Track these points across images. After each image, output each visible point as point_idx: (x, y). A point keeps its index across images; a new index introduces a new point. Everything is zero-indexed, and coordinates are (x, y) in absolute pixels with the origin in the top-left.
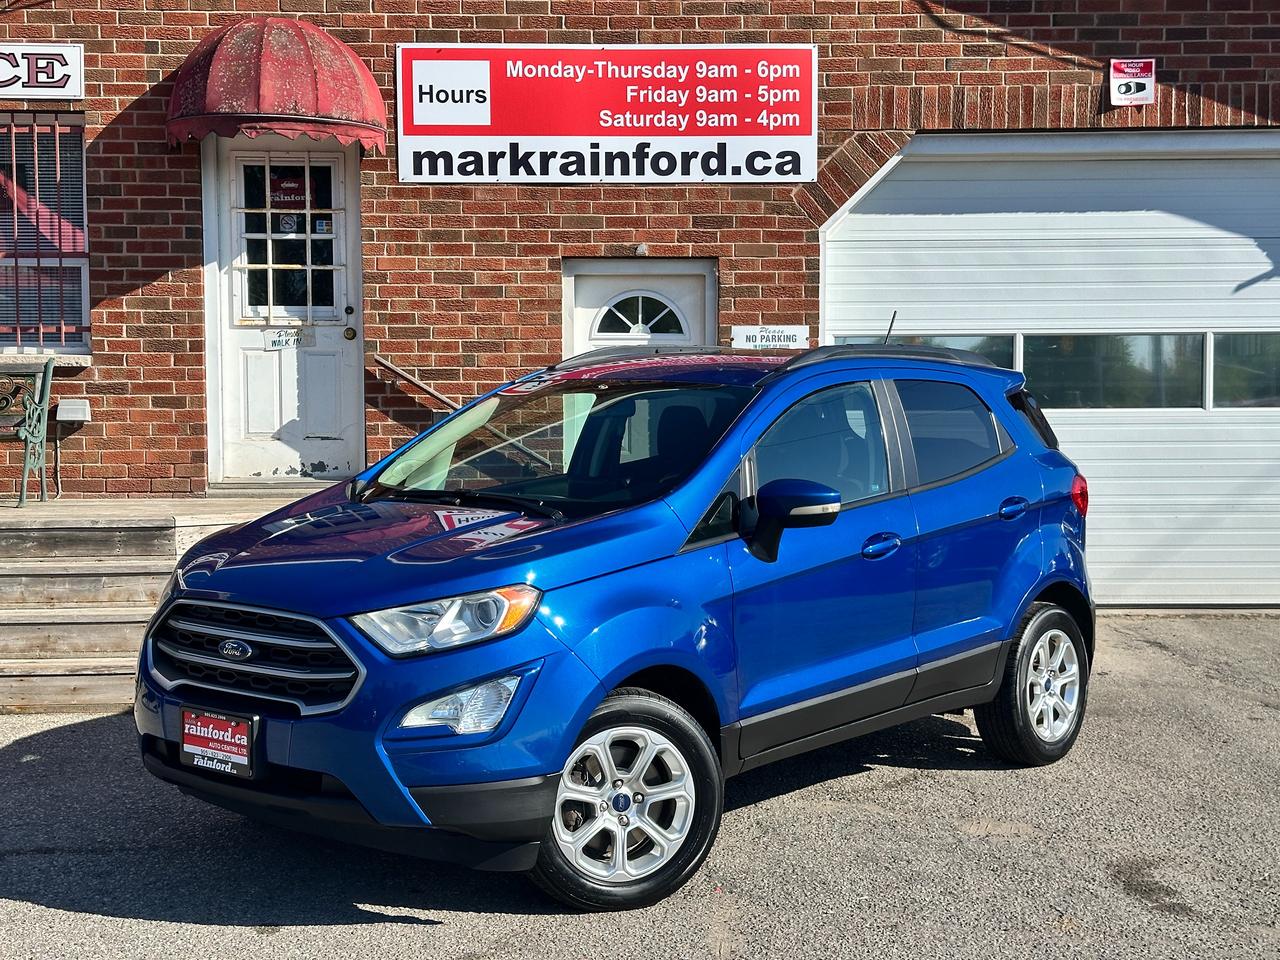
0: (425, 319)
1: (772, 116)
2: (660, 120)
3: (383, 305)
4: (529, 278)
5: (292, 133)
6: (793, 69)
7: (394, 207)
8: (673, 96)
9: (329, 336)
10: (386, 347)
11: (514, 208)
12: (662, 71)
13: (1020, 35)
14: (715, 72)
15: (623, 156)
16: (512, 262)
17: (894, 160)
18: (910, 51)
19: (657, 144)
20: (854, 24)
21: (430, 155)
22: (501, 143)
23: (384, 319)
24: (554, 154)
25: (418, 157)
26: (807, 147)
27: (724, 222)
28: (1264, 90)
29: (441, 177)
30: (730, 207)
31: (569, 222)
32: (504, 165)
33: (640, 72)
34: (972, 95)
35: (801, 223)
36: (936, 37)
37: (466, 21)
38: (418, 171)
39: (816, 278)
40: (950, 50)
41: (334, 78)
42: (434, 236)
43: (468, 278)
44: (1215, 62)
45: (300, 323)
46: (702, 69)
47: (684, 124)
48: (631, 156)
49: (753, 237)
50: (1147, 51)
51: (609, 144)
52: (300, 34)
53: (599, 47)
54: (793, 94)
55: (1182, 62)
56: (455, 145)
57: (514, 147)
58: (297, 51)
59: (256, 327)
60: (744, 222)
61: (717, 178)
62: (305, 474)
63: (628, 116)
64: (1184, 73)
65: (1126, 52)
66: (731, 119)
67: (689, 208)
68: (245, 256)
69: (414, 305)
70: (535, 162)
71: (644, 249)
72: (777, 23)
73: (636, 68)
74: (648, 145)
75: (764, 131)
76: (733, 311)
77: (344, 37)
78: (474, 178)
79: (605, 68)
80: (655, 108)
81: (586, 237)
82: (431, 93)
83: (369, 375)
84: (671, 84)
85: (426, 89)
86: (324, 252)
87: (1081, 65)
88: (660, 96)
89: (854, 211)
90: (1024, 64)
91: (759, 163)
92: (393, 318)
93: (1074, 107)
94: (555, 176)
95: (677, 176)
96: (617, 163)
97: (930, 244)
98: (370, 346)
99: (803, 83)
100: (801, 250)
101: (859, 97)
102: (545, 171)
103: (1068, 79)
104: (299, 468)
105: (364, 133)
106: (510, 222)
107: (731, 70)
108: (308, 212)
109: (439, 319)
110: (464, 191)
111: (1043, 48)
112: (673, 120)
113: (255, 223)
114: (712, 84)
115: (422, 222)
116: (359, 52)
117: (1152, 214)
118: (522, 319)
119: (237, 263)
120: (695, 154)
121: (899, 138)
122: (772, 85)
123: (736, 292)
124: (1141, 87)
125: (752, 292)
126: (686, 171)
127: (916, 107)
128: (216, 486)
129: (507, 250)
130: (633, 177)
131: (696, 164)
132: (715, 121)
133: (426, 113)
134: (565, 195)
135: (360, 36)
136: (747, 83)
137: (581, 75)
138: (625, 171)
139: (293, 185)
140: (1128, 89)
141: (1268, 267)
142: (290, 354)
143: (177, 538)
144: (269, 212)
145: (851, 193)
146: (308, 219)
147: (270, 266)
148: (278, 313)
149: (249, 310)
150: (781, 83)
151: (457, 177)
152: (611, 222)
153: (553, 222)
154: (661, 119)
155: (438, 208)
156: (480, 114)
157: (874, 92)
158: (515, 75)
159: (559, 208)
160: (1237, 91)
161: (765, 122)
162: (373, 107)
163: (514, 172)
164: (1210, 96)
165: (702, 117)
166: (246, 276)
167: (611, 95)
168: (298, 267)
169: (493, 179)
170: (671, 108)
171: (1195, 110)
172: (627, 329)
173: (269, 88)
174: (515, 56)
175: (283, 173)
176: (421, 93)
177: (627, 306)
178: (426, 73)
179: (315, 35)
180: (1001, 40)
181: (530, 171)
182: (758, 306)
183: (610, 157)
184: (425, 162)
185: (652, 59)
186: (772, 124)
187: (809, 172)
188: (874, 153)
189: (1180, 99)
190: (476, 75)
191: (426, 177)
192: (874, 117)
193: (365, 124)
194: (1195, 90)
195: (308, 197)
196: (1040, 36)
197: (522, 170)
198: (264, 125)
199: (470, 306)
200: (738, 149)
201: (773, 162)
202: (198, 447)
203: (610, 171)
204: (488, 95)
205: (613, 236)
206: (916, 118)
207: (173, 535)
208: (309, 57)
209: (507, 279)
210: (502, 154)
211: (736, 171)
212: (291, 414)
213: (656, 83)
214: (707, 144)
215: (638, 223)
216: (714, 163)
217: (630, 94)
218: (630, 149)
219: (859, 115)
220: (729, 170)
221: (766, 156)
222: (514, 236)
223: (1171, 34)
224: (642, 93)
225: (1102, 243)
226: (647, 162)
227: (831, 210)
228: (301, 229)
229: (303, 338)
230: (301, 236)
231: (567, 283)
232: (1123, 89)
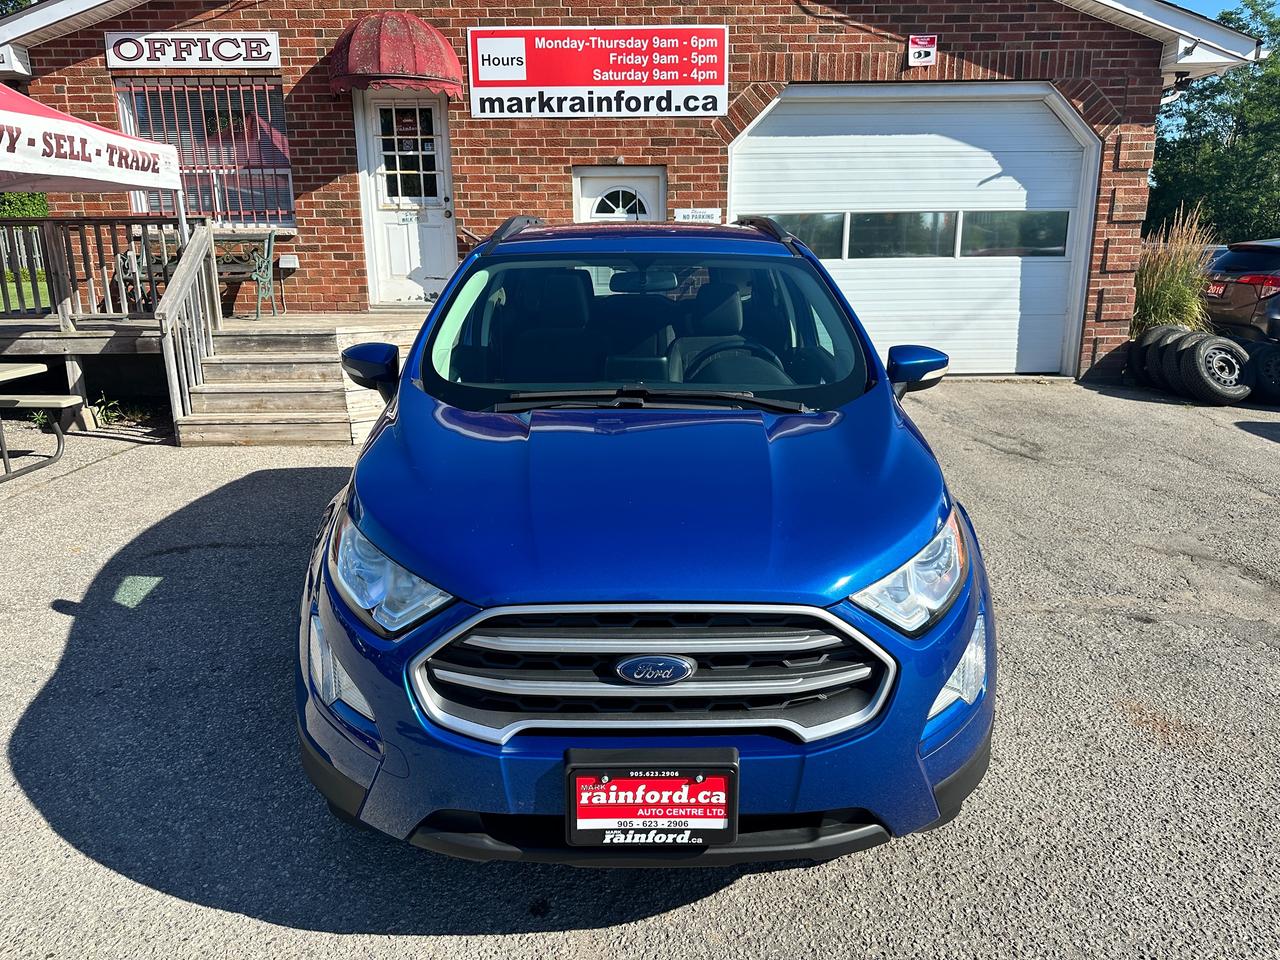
0: (491, 205)
1: (700, 73)
2: (630, 76)
3: (466, 196)
4: (553, 179)
5: (401, 87)
6: (714, 42)
7: (470, 134)
8: (639, 60)
9: (436, 216)
10: (469, 222)
11: (542, 133)
12: (632, 43)
13: (854, 19)
14: (665, 44)
15: (608, 99)
16: (542, 168)
17: (776, 101)
18: (786, 30)
19: (630, 91)
20: (751, 12)
21: (489, 99)
22: (532, 92)
23: (466, 205)
24: (565, 99)
25: (483, 101)
26: (721, 92)
27: (670, 142)
28: (1003, 56)
29: (497, 114)
30: (674, 132)
31: (576, 142)
32: (535, 105)
33: (618, 43)
34: (824, 59)
35: (717, 143)
36: (802, 20)
37: (510, 12)
38: (483, 110)
39: (725, 178)
40: (811, 29)
41: (427, 50)
42: (494, 152)
43: (516, 179)
44: (974, 37)
45: (418, 208)
46: (657, 42)
47: (645, 78)
48: (613, 99)
49: (688, 151)
50: (932, 30)
51: (600, 92)
52: (405, 22)
53: (592, 28)
54: (713, 58)
55: (954, 38)
56: (506, 93)
57: (541, 94)
58: (403, 32)
59: (392, 210)
60: (682, 142)
61: (666, 113)
62: (426, 300)
63: (611, 73)
64: (955, 45)
65: (919, 31)
66: (675, 74)
67: (649, 133)
68: (383, 166)
69: (484, 196)
70: (554, 104)
71: (621, 160)
72: (703, 11)
73: (616, 42)
74: (623, 92)
75: (694, 82)
76: (675, 200)
77: (435, 24)
78: (517, 115)
79: (596, 42)
80: (628, 68)
81: (586, 152)
82: (489, 59)
83: (460, 240)
84: (637, 52)
85: (486, 57)
86: (430, 162)
87: (891, 39)
88: (631, 60)
89: (750, 134)
90: (856, 39)
91: (692, 103)
92: (472, 205)
93: (886, 68)
94: (566, 113)
95: (641, 112)
96: (605, 103)
97: (796, 155)
98: (459, 222)
99: (719, 51)
100: (718, 160)
101: (754, 59)
102: (560, 109)
103: (883, 48)
104: (423, 296)
105: (447, 86)
106: (540, 143)
107: (674, 42)
108: (419, 137)
109: (499, 205)
110: (511, 123)
111: (868, 28)
112: (639, 76)
113: (388, 145)
114: (662, 51)
115: (487, 143)
116: (445, 33)
117: (933, 136)
118: (549, 205)
119: (379, 171)
120: (652, 98)
121: (778, 87)
122: (700, 53)
123: (678, 187)
124: (928, 54)
125: (687, 187)
126: (647, 109)
127: (789, 67)
128: (374, 307)
129: (538, 161)
130: (614, 113)
131: (653, 104)
132: (665, 76)
133: (487, 73)
134: (573, 125)
135: (444, 23)
136: (685, 51)
137: (581, 46)
138: (609, 109)
139: (410, 120)
140: (920, 55)
141: (999, 170)
142: (414, 226)
143: (338, 341)
144: (396, 138)
145: (748, 123)
146: (420, 141)
147: (398, 172)
148: (405, 201)
149: (388, 199)
150: (706, 51)
151: (507, 114)
152: (601, 143)
153: (566, 143)
154: (632, 75)
155: (496, 134)
156: (520, 73)
157: (763, 57)
158: (540, 47)
159: (569, 133)
160: (987, 56)
161: (695, 76)
162: (453, 69)
163: (542, 110)
164: (970, 60)
165: (657, 74)
166: (385, 178)
167: (600, 59)
168: (415, 172)
169: (529, 115)
170: (638, 68)
171: (960, 69)
172: (613, 211)
173: (385, 57)
174: (540, 34)
175: (402, 113)
176: (483, 60)
177: (613, 197)
178: (486, 46)
179: (415, 22)
180: (843, 23)
181: (551, 110)
182: (690, 196)
183: (600, 100)
184: (487, 104)
185: (626, 35)
186: (700, 78)
187: (723, 109)
188: (763, 96)
189: (952, 62)
190: (517, 47)
191: (488, 114)
192: (763, 72)
193: (446, 80)
194: (961, 56)
195: (419, 128)
196: (867, 20)
197: (546, 109)
198: (384, 81)
199: (518, 197)
200: (680, 94)
201: (701, 103)
202: (362, 283)
203: (600, 109)
204: (524, 60)
205: (603, 152)
206: (789, 74)
207: (335, 339)
208: (410, 36)
209: (540, 179)
210: (534, 99)
211: (678, 108)
212: (417, 264)
213: (628, 52)
214: (659, 91)
215: (618, 143)
216: (664, 104)
217: (612, 59)
218: (613, 96)
219: (754, 73)
220: (673, 108)
221: (696, 99)
222: (543, 152)
223: (949, 19)
224: (620, 58)
225: (898, 155)
226: (623, 103)
227: (736, 133)
228: (416, 149)
229: (421, 217)
230: (416, 153)
231: (576, 182)
232: (917, 55)
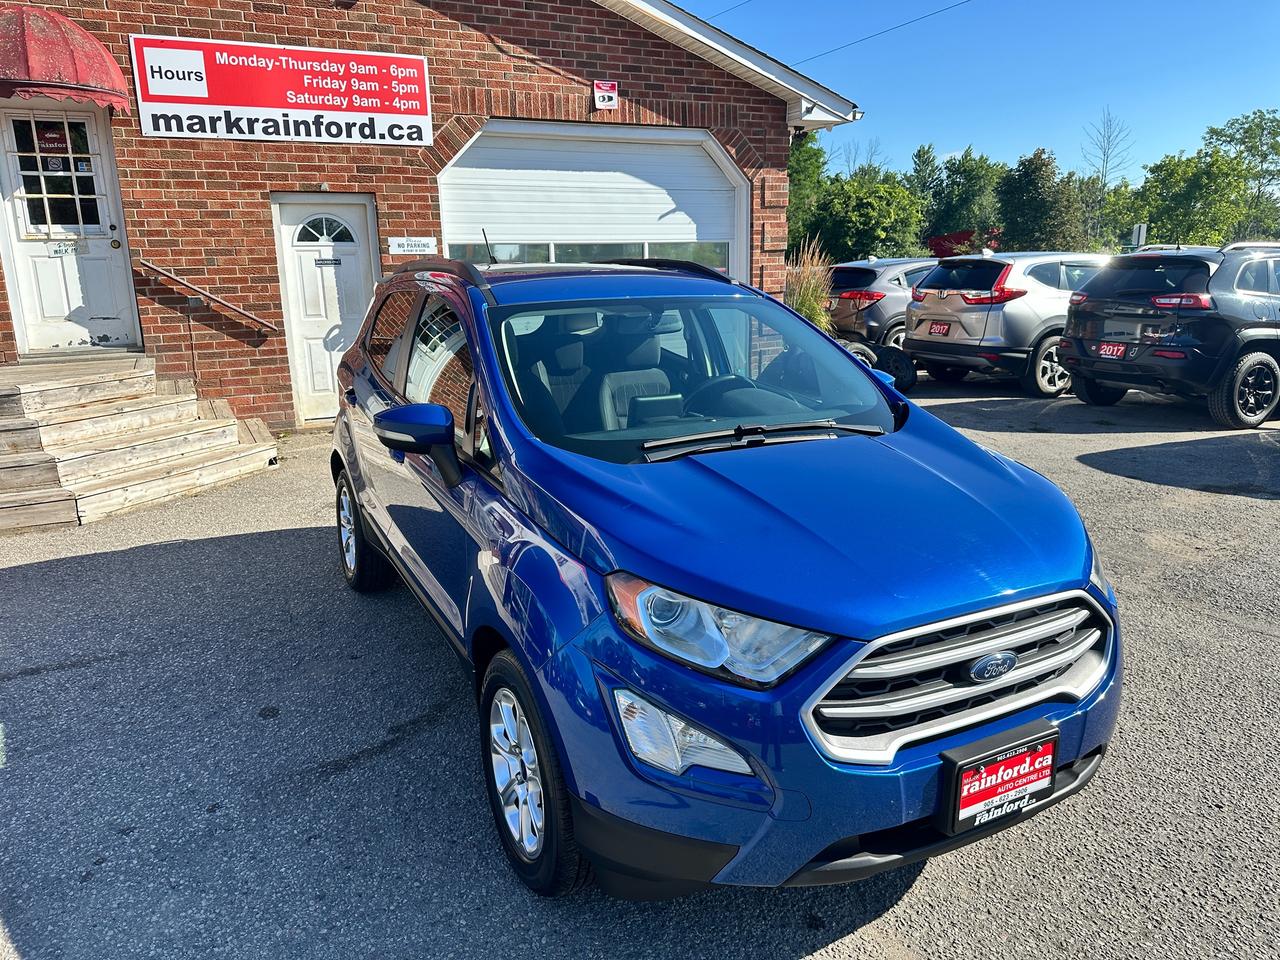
0: (175, 233)
1: (402, 102)
2: (328, 100)
3: (142, 224)
4: (248, 205)
5: (60, 98)
6: (412, 72)
7: (142, 154)
8: (336, 84)
9: (99, 246)
10: (147, 253)
11: (233, 156)
12: (326, 66)
13: (544, 61)
14: (363, 70)
15: (305, 123)
16: (235, 194)
17: (478, 134)
18: (482, 66)
19: (329, 116)
20: (448, 46)
21: (164, 116)
22: (218, 111)
23: (142, 234)
24: (257, 120)
25: (155, 118)
26: (425, 122)
27: (378, 170)
28: (671, 104)
29: (175, 133)
30: (380, 160)
31: (272, 167)
32: (221, 125)
33: (312, 66)
34: (520, 97)
35: (426, 172)
36: (496, 58)
37: (181, 22)
38: (156, 128)
39: (437, 207)
40: (505, 67)
41: (87, 56)
42: (175, 175)
43: (204, 205)
44: (647, 86)
45: (76, 237)
46: (354, 68)
47: (345, 103)
48: (311, 124)
49: (396, 180)
50: (613, 77)
51: (295, 115)
52: (56, 23)
53: (282, 47)
54: (414, 88)
55: (631, 85)
56: (184, 111)
57: (227, 114)
58: (53, 34)
59: (40, 240)
60: (390, 170)
61: (370, 141)
62: (94, 344)
63: (307, 96)
64: (632, 92)
65: (601, 76)
66: (376, 102)
67: (354, 160)
68: (23, 188)
69: (165, 224)
70: (244, 125)
71: (325, 186)
72: (400, 41)
73: (309, 64)
74: (322, 117)
75: (397, 111)
76: (388, 228)
77: (86, 26)
78: (199, 135)
79: (287, 61)
80: (324, 92)
81: (285, 178)
82: (160, 72)
83: (136, 273)
84: (334, 76)
85: (156, 69)
86: (87, 185)
87: (578, 82)
88: (327, 83)
89: (453, 166)
90: (547, 79)
91: (396, 132)
92: (150, 233)
93: (577, 109)
94: (259, 135)
95: (343, 138)
96: (302, 128)
97: (499, 188)
98: (133, 253)
99: (420, 81)
100: (427, 189)
101: (455, 93)
102: (251, 131)
103: (572, 90)
104: (89, 340)
105: (115, 99)
106: (229, 166)
107: (373, 69)
108: (71, 156)
109: (185, 233)
110: (193, 144)
111: (558, 70)
112: (337, 101)
113: (27, 164)
114: (361, 78)
115: (164, 165)
116: (100, 38)
117: (618, 174)
118: (246, 233)
119: (17, 194)
120: (354, 124)
121: (480, 120)
122: (401, 81)
123: (389, 216)
124: (610, 99)
125: (399, 216)
126: (349, 135)
127: (489, 102)
128: (25, 356)
129: (231, 186)
130: (314, 138)
131: (355, 131)
132: (366, 103)
133: (157, 86)
134: (268, 149)
135: (99, 26)
136: (385, 79)
137: (271, 66)
138: (308, 134)
139: (55, 136)
140: (604, 99)
141: (674, 206)
142: (71, 260)
143: (23, 402)
144: (38, 155)
145: (455, 154)
146: (72, 161)
147: (45, 196)
148: (57, 230)
149: (32, 228)
150: (407, 80)
151: (186, 134)
152: (301, 168)
153: (261, 167)
154: (329, 99)
155: (175, 155)
156: (201, 89)
157: (463, 90)
158: (222, 62)
159: (264, 157)
160: (658, 104)
161: (398, 105)
162: (117, 80)
163: (229, 131)
164: (645, 106)
165: (357, 100)
166: (25, 203)
167: (294, 80)
168: (69, 196)
169: (214, 136)
170: (336, 92)
171: (638, 114)
172: (317, 240)
173: (35, 61)
174: (222, 49)
175: (45, 127)
176: (153, 72)
177: (316, 225)
178: (154, 57)
179: (67, 23)
180: (535, 63)
181: (241, 131)
182: (404, 225)
183: (297, 124)
184: (162, 122)
185: (320, 58)
186: (402, 107)
187: (428, 139)
188: (466, 129)
189: (630, 107)
190: (195, 61)
191: (163, 132)
192: (465, 105)
193: (113, 92)
194: (638, 102)
195: (69, 146)
196: (556, 63)
197: (234, 130)
198: (35, 89)
199: (207, 224)
200: (383, 122)
201: (405, 132)
202: (6, 329)
203: (298, 133)
204: (204, 76)
205: (304, 178)
206: (489, 108)
207: (20, 399)
208: (66, 41)
209: (232, 206)
210: (219, 119)
211: (382, 136)
212: (77, 302)
213: (324, 75)
214: (362, 118)
215: (320, 169)
216: (367, 131)
217: (306, 81)
218: (311, 120)
219: (456, 105)
220: (377, 136)
221: (400, 128)
222: (234, 176)
223: (625, 68)
224: (315, 81)
225: (591, 190)
226: (323, 128)
227: (443, 164)
228: (67, 168)
229: (79, 249)
230: (67, 174)
231: (275, 209)
232: (601, 99)
